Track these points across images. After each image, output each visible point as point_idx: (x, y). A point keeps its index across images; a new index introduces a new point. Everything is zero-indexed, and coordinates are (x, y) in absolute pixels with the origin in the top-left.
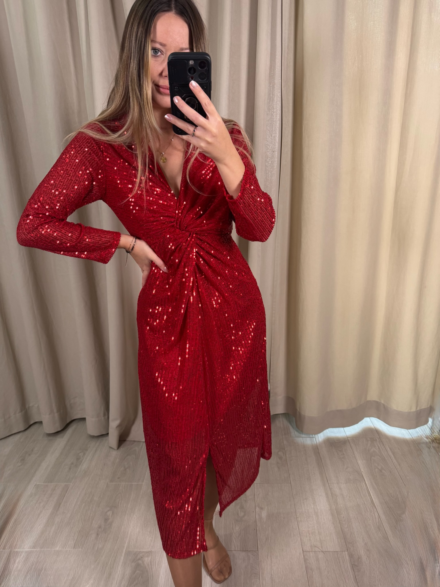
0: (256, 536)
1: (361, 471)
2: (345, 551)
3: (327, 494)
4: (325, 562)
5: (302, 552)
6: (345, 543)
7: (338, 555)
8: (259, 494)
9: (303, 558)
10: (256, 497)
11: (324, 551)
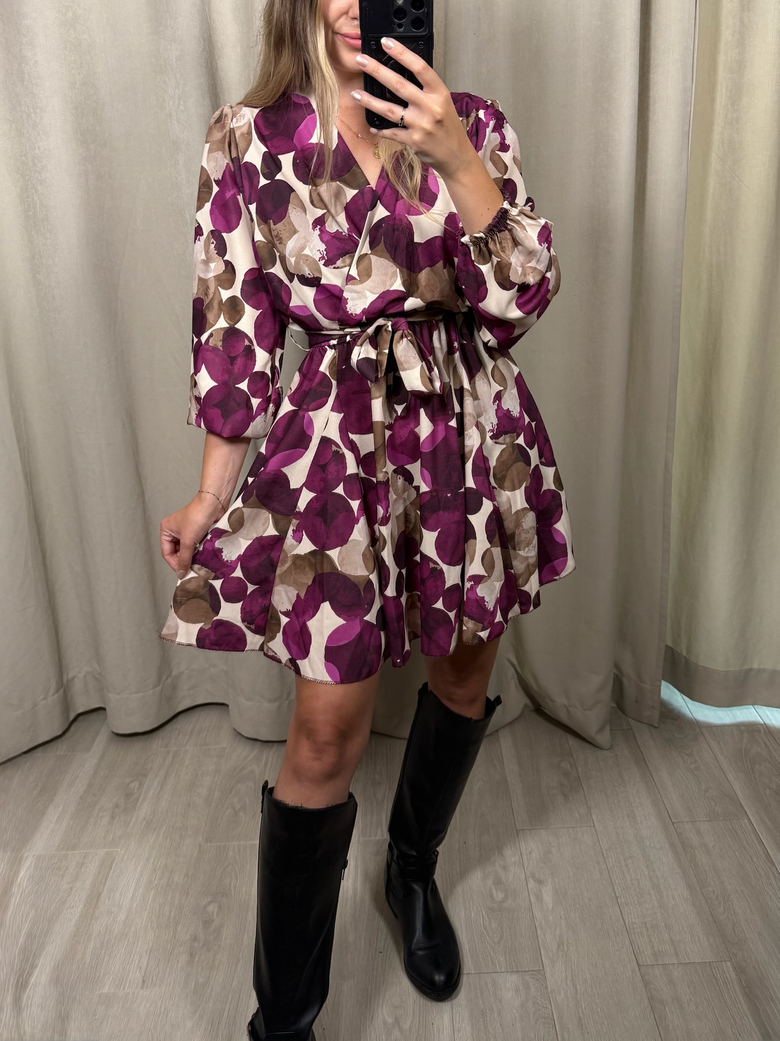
0: (537, 941)
1: (736, 794)
2: (725, 961)
3: (672, 845)
4: (688, 985)
5: (637, 968)
6: (723, 945)
7: (714, 970)
8: (530, 853)
9: (641, 978)
10: (525, 857)
11: (682, 962)
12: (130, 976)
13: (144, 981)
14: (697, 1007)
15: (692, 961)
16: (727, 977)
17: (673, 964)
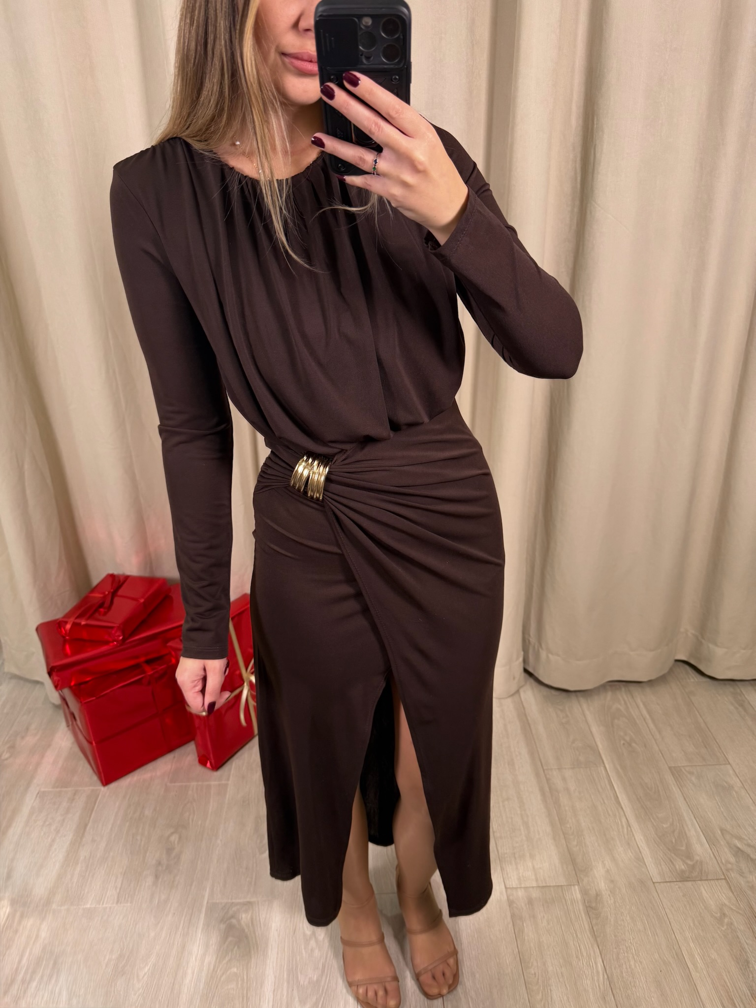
1: (597, 746)
2: (574, 885)
3: (542, 790)
4: (543, 905)
5: (505, 891)
6: (574, 872)
7: (565, 893)
9: (506, 898)
11: (540, 885)
12: (108, 893)
13: (118, 898)
14: (548, 924)
15: (548, 885)
16: (574, 899)
17: (533, 887)
